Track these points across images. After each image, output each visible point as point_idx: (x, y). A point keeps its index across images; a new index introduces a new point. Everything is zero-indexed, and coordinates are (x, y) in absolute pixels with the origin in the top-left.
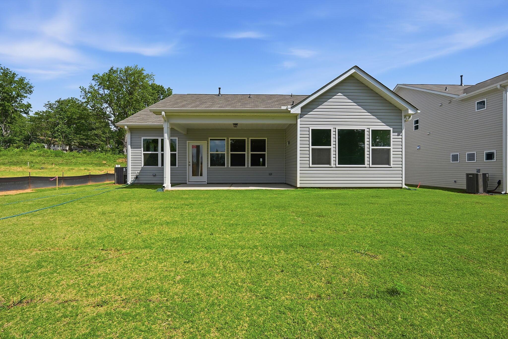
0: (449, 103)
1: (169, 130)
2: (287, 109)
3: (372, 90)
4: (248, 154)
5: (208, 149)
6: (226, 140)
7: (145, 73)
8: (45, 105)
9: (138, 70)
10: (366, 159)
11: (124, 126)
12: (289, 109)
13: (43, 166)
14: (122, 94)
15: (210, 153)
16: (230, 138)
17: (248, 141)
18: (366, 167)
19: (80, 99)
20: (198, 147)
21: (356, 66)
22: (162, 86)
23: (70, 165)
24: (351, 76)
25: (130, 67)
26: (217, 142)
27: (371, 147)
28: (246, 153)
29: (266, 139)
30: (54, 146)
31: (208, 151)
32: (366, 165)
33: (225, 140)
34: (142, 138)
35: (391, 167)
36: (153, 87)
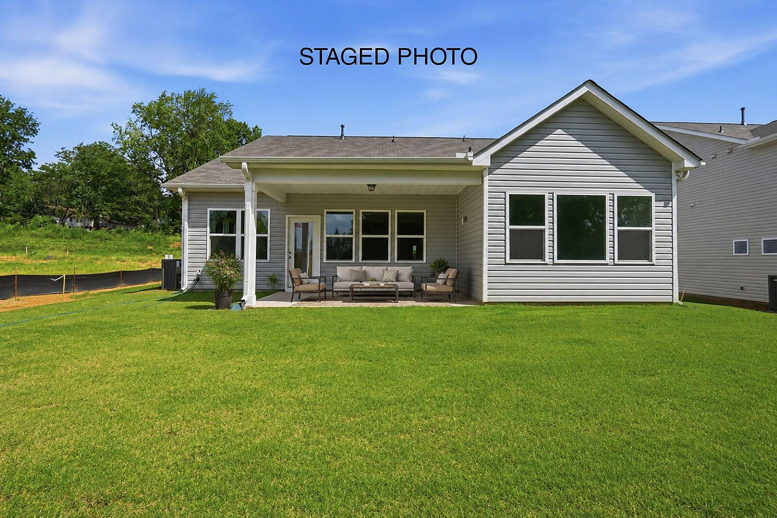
0: (728, 153)
1: (255, 195)
2: (466, 158)
3: (618, 125)
4: (393, 237)
5: (322, 228)
6: (354, 213)
7: (217, 101)
8: (57, 154)
9: (205, 97)
10: (608, 250)
11: (177, 188)
12: (470, 159)
13: (51, 254)
14: (180, 135)
15: (325, 236)
16: (361, 211)
17: (393, 216)
18: (607, 264)
19: (113, 144)
20: (305, 226)
21: (590, 80)
22: (245, 123)
23: (95, 253)
24: (580, 99)
25: (192, 91)
26: (338, 217)
27: (617, 228)
28: (389, 236)
29: (425, 212)
30: (71, 220)
31: (322, 233)
32: (608, 261)
33: (352, 213)
34: (209, 210)
35: (653, 265)
36: (231, 124)
